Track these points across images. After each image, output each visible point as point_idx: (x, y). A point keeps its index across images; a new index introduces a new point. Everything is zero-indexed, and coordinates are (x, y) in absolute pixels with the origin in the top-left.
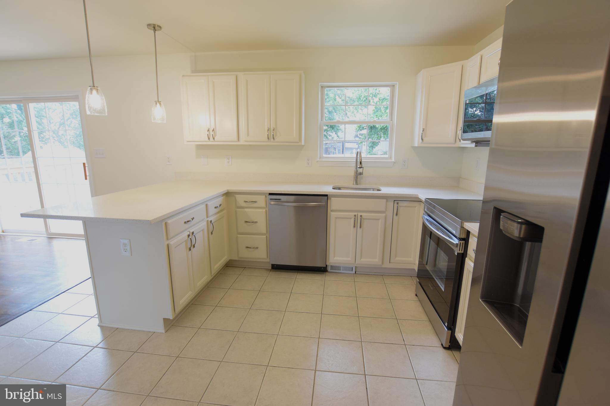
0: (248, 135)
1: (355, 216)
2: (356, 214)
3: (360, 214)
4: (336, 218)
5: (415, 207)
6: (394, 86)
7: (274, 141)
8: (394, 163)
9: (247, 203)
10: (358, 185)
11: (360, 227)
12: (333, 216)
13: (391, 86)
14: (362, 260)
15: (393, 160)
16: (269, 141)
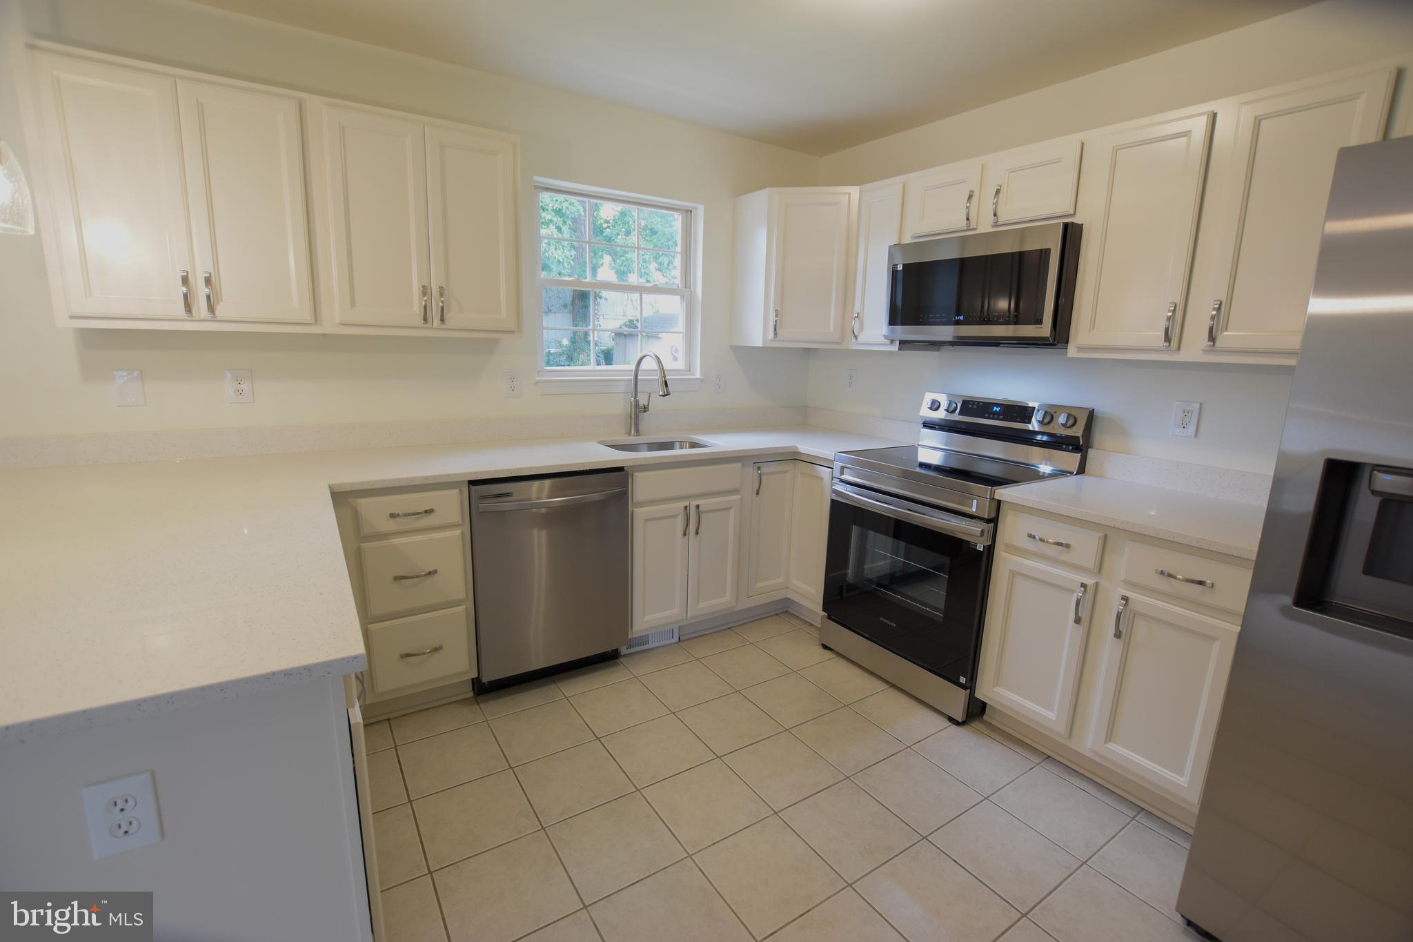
0: (353, 304)
1: (686, 507)
2: (686, 503)
3: (694, 503)
4: (646, 520)
5: (786, 472)
6: (691, 211)
7: (443, 326)
8: (702, 381)
9: (398, 519)
10: (640, 435)
11: (697, 533)
12: (640, 514)
13: (684, 210)
14: (701, 605)
15: (698, 375)
16: (426, 326)
